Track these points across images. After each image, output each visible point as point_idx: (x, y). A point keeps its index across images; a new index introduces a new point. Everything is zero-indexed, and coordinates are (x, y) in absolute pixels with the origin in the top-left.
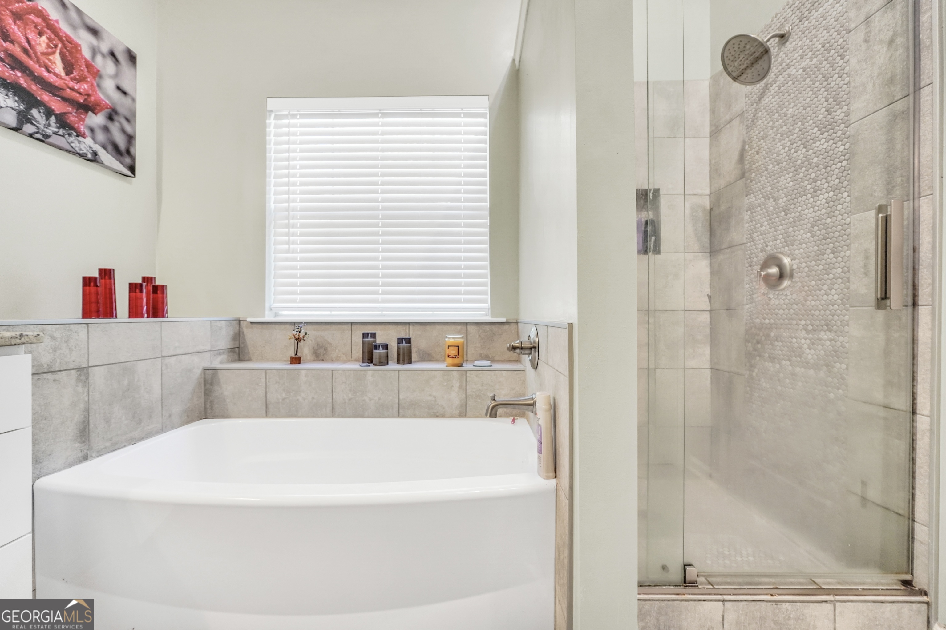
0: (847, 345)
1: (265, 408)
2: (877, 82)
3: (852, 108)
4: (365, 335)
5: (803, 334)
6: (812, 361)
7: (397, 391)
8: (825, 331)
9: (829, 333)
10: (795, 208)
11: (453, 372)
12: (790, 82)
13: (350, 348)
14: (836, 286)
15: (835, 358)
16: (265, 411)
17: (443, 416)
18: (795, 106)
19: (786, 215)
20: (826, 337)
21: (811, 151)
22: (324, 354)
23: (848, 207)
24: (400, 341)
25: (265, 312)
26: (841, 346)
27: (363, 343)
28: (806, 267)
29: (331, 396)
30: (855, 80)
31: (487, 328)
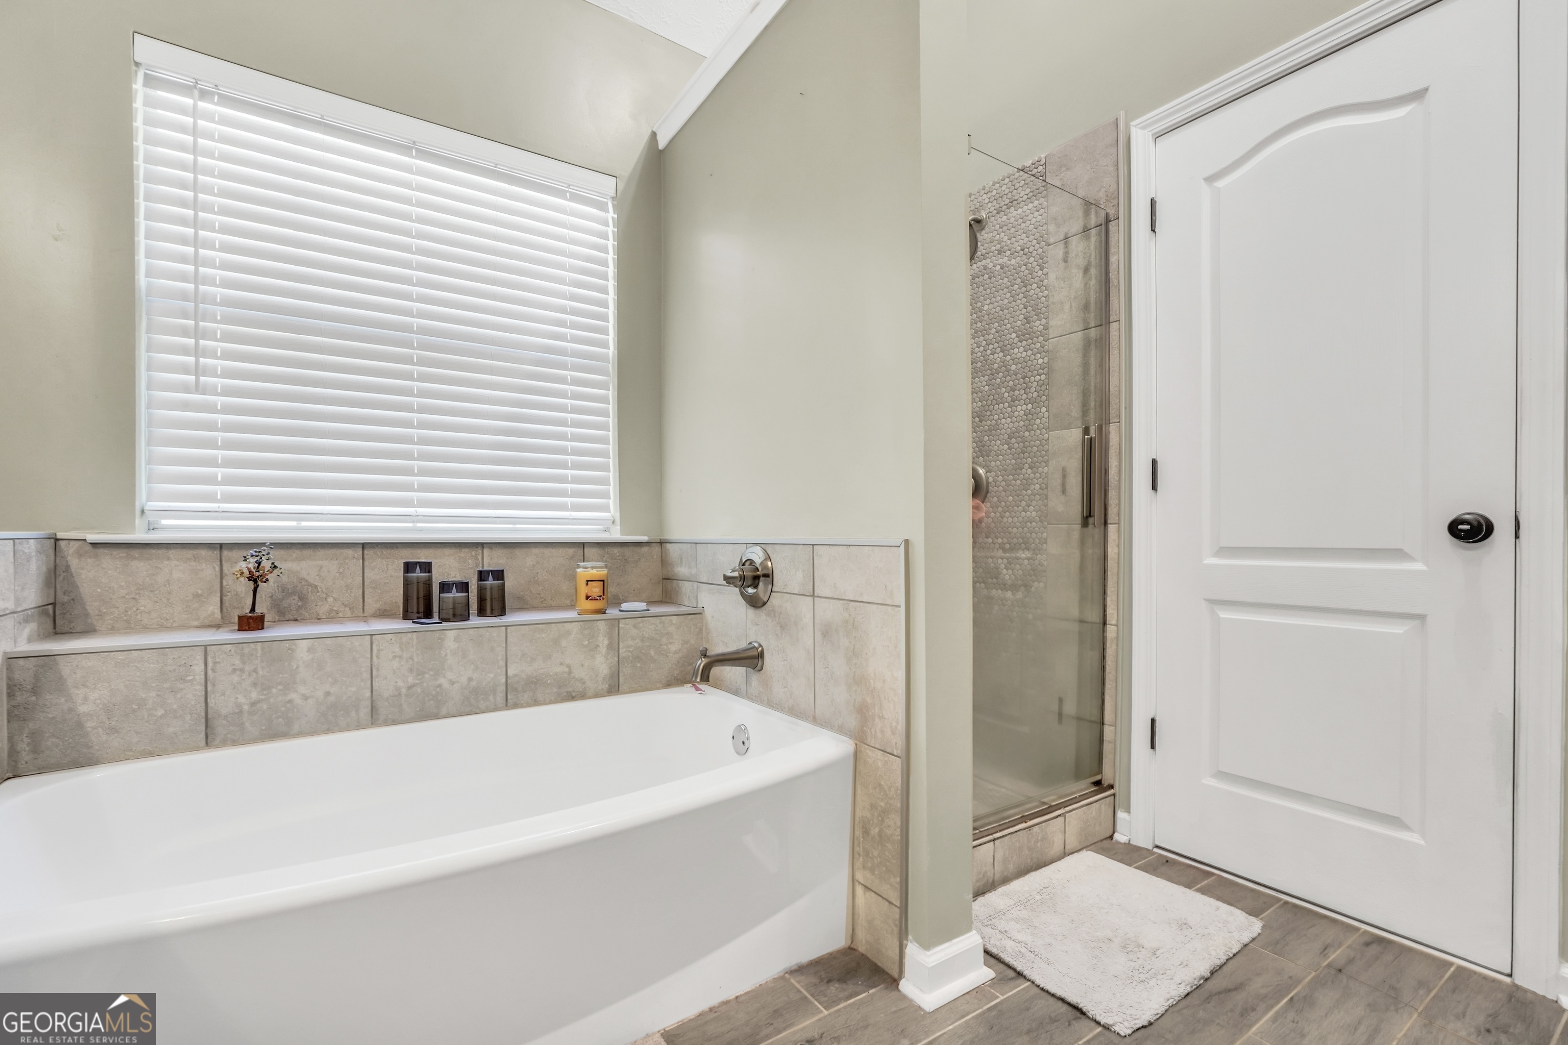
0: (1045, 563)
1: (203, 727)
2: (1073, 304)
3: (1051, 323)
4: (409, 567)
5: (1000, 553)
6: (1009, 582)
7: (502, 663)
8: (1023, 550)
9: (1027, 552)
10: (991, 415)
11: (598, 623)
12: (986, 276)
13: (361, 593)
14: (1034, 503)
15: (1033, 577)
16: (203, 735)
17: (583, 696)
18: (991, 303)
19: (981, 421)
20: (1023, 555)
21: (1009, 357)
22: (300, 607)
23: (1046, 422)
24: (482, 575)
25: (134, 519)
26: (1039, 565)
27: (407, 584)
28: (1003, 481)
29: (369, 685)
30: (1053, 295)
31: (616, 551)
